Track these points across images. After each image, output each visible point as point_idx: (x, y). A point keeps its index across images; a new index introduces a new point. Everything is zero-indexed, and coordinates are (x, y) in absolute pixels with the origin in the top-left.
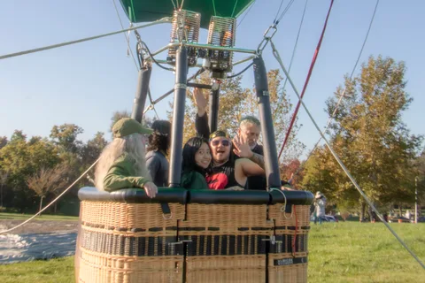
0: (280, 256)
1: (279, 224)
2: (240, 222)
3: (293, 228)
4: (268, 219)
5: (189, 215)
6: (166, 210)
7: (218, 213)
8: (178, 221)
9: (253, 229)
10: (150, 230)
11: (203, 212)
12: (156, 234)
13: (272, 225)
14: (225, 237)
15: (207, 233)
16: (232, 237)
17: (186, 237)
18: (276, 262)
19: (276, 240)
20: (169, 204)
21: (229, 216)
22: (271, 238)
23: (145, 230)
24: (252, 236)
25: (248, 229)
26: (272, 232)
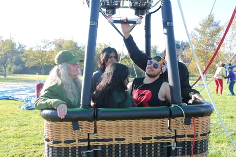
1: (179, 133)
2: (144, 133)
3: (192, 136)
5: (98, 129)
6: (76, 127)
7: (124, 127)
8: (89, 134)
9: (155, 138)
10: (65, 142)
11: (110, 127)
12: (70, 145)
13: (173, 134)
14: (130, 145)
15: (114, 143)
16: (137, 145)
17: (97, 147)
19: (176, 146)
20: (79, 122)
21: (134, 130)
22: (172, 144)
23: (61, 142)
24: (155, 143)
25: (151, 138)
26: (173, 140)
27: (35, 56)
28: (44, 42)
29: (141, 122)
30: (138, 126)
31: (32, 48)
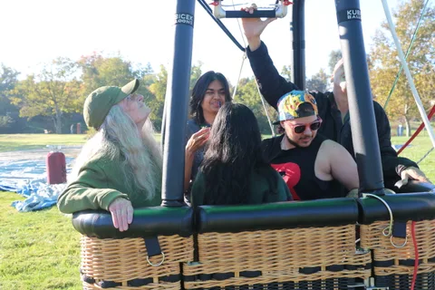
1: (380, 257)
2: (302, 259)
3: (410, 263)
4: (359, 247)
5: (201, 253)
6: (153, 250)
7: (258, 246)
8: (181, 265)
9: (328, 269)
10: (130, 283)
11: (228, 247)
13: (367, 259)
14: (273, 286)
15: (238, 281)
16: (288, 286)
19: (376, 285)
20: (159, 237)
21: (281, 251)
22: (366, 282)
23: (120, 284)
24: (327, 280)
25: (318, 269)
26: (368, 272)
27: (39, 94)
28: (59, 63)
29: (296, 234)
30: (288, 242)
31: (33, 77)
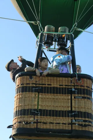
0: (76, 95)
1: (75, 84)
2: (59, 83)
3: (82, 86)
4: (71, 82)
6: (31, 78)
7: (51, 80)
8: (36, 82)
9: (65, 85)
10: (26, 84)
12: (28, 85)
13: (73, 85)
14: (54, 88)
15: (47, 86)
16: (57, 88)
17: (39, 87)
18: (75, 98)
21: (55, 81)
22: (73, 89)
23: (24, 84)
24: (65, 88)
25: (63, 85)
26: (73, 87)
29: (58, 79)
